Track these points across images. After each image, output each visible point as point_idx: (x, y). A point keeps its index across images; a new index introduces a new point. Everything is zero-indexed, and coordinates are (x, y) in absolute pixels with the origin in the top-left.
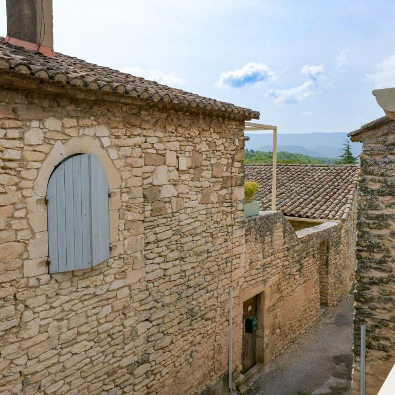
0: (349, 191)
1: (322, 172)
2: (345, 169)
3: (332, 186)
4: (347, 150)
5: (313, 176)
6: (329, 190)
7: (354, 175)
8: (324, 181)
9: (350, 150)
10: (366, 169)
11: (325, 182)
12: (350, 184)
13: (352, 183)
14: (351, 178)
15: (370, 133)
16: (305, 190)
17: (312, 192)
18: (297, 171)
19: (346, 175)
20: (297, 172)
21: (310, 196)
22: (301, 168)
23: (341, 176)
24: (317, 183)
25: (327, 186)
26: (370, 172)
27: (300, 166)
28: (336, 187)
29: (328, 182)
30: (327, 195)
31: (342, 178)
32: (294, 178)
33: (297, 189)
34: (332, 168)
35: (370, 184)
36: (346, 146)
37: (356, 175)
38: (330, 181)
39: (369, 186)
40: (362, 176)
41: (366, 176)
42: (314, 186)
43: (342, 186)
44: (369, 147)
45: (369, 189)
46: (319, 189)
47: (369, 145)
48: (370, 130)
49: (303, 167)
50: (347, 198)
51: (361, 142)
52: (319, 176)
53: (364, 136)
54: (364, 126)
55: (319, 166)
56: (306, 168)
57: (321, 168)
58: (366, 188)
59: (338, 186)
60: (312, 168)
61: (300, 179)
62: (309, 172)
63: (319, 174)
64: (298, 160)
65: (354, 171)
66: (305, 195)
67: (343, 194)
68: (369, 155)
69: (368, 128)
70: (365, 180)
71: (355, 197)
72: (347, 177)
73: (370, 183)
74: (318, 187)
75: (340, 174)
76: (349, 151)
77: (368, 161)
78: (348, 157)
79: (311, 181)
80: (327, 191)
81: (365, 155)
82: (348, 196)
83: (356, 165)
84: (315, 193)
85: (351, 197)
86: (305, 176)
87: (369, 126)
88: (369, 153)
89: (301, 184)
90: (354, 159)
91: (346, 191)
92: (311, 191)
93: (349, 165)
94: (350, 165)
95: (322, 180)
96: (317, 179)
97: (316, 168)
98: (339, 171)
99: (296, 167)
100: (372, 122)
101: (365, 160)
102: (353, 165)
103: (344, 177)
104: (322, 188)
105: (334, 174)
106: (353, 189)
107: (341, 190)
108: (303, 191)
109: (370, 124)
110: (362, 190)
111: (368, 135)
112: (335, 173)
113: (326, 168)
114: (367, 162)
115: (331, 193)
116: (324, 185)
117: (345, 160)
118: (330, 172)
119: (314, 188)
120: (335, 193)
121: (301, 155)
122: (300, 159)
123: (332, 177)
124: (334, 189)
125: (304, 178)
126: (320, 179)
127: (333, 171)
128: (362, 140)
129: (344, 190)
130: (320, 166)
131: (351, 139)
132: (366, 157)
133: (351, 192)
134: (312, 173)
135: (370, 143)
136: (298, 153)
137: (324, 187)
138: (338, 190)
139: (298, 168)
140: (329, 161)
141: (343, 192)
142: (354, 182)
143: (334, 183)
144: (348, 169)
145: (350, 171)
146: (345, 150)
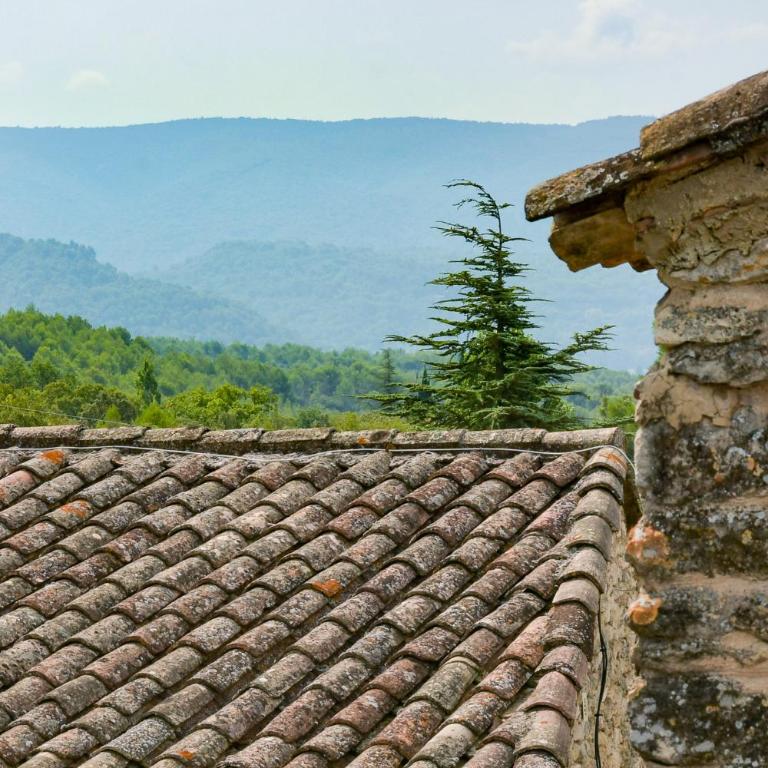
0: (528, 676)
1: (279, 497)
2: (482, 476)
3: (378, 633)
4: (481, 287)
5: (200, 538)
6: (344, 666)
7: (565, 525)
8: (299, 586)
9: (509, 282)
10: (702, 517)
11: (311, 600)
12: (529, 615)
13: (547, 602)
14: (537, 559)
15: (721, 188)
16: (131, 672)
17: (190, 692)
18: (51, 489)
19: (491, 524)
20: (52, 505)
21: (181, 732)
22: (86, 463)
23: (451, 542)
24: (238, 605)
25: (322, 635)
26: (732, 538)
27: (76, 443)
28: (405, 636)
29: (332, 598)
30: (325, 717)
31: (462, 552)
32: (27, 556)
33: (51, 665)
34: (364, 464)
35: (740, 658)
36: (477, 251)
37: (579, 531)
38: (355, 583)
39: (723, 671)
40: (664, 578)
41: (694, 582)
42: (209, 632)
43: (463, 635)
44: (722, 313)
45: (727, 702)
46: (261, 660)
47: (711, 298)
48: (721, 159)
49: (107, 454)
50: (510, 743)
51: (641, 265)
52: (251, 536)
53: (671, 211)
54: (674, 125)
55: (242, 448)
56: (133, 463)
57: (268, 464)
58: (702, 689)
59: (424, 626)
60: (181, 464)
61: (84, 568)
62: (162, 500)
63: (256, 519)
64: (46, 376)
65: (560, 489)
66: (129, 718)
67: (474, 706)
68: (721, 388)
69: (702, 141)
70: (694, 618)
71: (581, 731)
72: (504, 543)
73: (739, 642)
74: (249, 639)
75: (441, 523)
76: (500, 294)
77: (712, 440)
78: (499, 347)
79: (176, 589)
80: (330, 677)
81: (681, 391)
82: (514, 721)
83: (580, 435)
84: (219, 696)
85: (541, 729)
86: (120, 543)
87: (711, 127)
88: (714, 369)
89: (89, 617)
90: (545, 369)
91: (500, 677)
92: (184, 678)
93: (515, 435)
94: (529, 434)
95: (276, 576)
96: (233, 571)
97: (226, 466)
98: (434, 492)
99: (38, 460)
100: (737, 92)
101: (688, 430)
102: (552, 437)
103: (472, 549)
104: (281, 646)
105: (390, 521)
106: (562, 655)
107: (454, 668)
108: (111, 686)
109: (715, 108)
110: (665, 712)
111: (702, 204)
112: (390, 506)
113: (316, 461)
114: (700, 453)
115: (369, 699)
116: (302, 627)
117: (468, 370)
118: (348, 503)
119: (207, 656)
120: (396, 700)
121: (76, 325)
122: (65, 364)
123: (368, 547)
124: (390, 657)
125: (118, 562)
126: (263, 566)
127: (375, 496)
128: (653, 246)
129: (486, 665)
130: (257, 446)
131: (554, 241)
132: (690, 403)
133: (547, 688)
134: (189, 510)
135: (722, 283)
136: (48, 310)
137: (305, 641)
138: (429, 666)
139: (64, 467)
140: (331, 380)
141: (471, 689)
142: (566, 591)
143: (390, 602)
144: (506, 469)
145: (531, 493)
146: (464, 279)
